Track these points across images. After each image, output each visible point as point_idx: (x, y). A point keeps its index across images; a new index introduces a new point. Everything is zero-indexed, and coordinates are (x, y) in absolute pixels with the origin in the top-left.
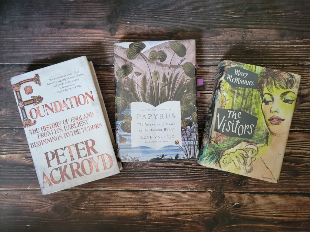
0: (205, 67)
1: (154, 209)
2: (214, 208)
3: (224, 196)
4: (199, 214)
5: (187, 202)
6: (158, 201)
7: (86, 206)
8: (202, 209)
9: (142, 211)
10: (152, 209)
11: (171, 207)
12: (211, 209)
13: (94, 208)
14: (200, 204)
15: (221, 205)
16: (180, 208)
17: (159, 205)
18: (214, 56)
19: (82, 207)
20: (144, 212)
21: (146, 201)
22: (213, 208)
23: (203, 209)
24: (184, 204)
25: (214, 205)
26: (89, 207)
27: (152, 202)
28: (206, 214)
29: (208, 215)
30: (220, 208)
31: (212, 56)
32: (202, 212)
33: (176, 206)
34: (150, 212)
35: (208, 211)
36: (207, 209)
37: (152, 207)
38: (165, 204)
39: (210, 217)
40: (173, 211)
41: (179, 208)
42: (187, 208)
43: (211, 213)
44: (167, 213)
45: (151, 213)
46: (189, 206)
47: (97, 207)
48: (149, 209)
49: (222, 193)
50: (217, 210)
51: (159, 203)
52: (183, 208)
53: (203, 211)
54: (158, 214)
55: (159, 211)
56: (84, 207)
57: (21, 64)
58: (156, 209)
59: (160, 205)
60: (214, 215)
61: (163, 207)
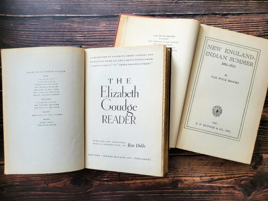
0: (236, 15)
1: (185, 175)
2: (252, 171)
3: (261, 158)
4: (235, 179)
5: (221, 166)
6: (189, 166)
7: (109, 176)
8: (238, 173)
9: (172, 178)
10: (183, 175)
11: (204, 173)
12: (248, 172)
13: (118, 179)
14: (236, 167)
15: (259, 167)
16: (215, 172)
17: (191, 171)
18: (246, 3)
19: (105, 178)
20: (174, 180)
21: (176, 167)
22: (250, 171)
23: (240, 173)
24: (218, 168)
25: (251, 167)
26: (112, 178)
27: (183, 168)
28: (243, 178)
29: (245, 178)
30: (258, 170)
31: (244, 3)
32: (238, 175)
33: (210, 171)
34: (181, 179)
35: (244, 175)
36: (243, 173)
37: (183, 173)
38: (198, 170)
39: (248, 181)
40: (206, 176)
41: (213, 172)
42: (222, 172)
43: (248, 176)
44: (201, 179)
45: (182, 181)
46: (224, 170)
47: (122, 177)
48: (180, 175)
49: (260, 154)
50: (255, 173)
51: (191, 168)
52: (217, 172)
53: (240, 175)
54: (191, 181)
55: (191, 178)
56: (107, 178)
57: (26, 16)
58: (188, 175)
59: (193, 171)
60: (251, 178)
61: (196, 173)
